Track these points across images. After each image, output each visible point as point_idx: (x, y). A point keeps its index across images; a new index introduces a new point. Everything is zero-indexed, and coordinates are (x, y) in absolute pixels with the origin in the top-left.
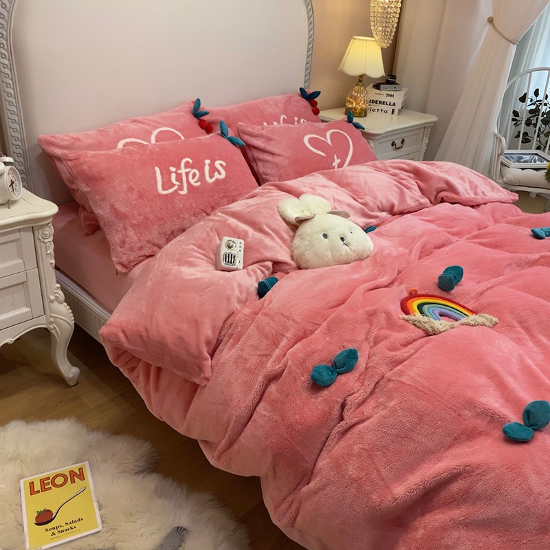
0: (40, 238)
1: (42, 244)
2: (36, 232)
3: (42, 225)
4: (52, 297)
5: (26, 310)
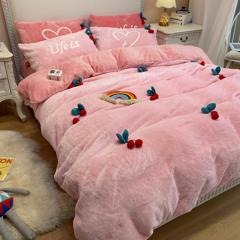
0: (7, 66)
1: (8, 68)
2: (5, 63)
3: (7, 61)
4: (13, 88)
5: (4, 92)
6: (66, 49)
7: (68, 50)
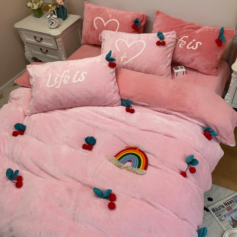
6: (66, 82)
7: (67, 84)
